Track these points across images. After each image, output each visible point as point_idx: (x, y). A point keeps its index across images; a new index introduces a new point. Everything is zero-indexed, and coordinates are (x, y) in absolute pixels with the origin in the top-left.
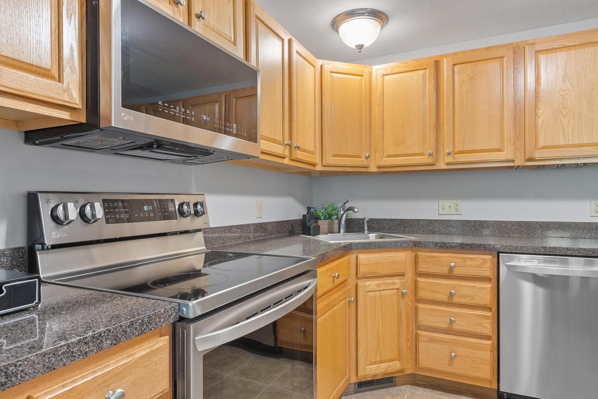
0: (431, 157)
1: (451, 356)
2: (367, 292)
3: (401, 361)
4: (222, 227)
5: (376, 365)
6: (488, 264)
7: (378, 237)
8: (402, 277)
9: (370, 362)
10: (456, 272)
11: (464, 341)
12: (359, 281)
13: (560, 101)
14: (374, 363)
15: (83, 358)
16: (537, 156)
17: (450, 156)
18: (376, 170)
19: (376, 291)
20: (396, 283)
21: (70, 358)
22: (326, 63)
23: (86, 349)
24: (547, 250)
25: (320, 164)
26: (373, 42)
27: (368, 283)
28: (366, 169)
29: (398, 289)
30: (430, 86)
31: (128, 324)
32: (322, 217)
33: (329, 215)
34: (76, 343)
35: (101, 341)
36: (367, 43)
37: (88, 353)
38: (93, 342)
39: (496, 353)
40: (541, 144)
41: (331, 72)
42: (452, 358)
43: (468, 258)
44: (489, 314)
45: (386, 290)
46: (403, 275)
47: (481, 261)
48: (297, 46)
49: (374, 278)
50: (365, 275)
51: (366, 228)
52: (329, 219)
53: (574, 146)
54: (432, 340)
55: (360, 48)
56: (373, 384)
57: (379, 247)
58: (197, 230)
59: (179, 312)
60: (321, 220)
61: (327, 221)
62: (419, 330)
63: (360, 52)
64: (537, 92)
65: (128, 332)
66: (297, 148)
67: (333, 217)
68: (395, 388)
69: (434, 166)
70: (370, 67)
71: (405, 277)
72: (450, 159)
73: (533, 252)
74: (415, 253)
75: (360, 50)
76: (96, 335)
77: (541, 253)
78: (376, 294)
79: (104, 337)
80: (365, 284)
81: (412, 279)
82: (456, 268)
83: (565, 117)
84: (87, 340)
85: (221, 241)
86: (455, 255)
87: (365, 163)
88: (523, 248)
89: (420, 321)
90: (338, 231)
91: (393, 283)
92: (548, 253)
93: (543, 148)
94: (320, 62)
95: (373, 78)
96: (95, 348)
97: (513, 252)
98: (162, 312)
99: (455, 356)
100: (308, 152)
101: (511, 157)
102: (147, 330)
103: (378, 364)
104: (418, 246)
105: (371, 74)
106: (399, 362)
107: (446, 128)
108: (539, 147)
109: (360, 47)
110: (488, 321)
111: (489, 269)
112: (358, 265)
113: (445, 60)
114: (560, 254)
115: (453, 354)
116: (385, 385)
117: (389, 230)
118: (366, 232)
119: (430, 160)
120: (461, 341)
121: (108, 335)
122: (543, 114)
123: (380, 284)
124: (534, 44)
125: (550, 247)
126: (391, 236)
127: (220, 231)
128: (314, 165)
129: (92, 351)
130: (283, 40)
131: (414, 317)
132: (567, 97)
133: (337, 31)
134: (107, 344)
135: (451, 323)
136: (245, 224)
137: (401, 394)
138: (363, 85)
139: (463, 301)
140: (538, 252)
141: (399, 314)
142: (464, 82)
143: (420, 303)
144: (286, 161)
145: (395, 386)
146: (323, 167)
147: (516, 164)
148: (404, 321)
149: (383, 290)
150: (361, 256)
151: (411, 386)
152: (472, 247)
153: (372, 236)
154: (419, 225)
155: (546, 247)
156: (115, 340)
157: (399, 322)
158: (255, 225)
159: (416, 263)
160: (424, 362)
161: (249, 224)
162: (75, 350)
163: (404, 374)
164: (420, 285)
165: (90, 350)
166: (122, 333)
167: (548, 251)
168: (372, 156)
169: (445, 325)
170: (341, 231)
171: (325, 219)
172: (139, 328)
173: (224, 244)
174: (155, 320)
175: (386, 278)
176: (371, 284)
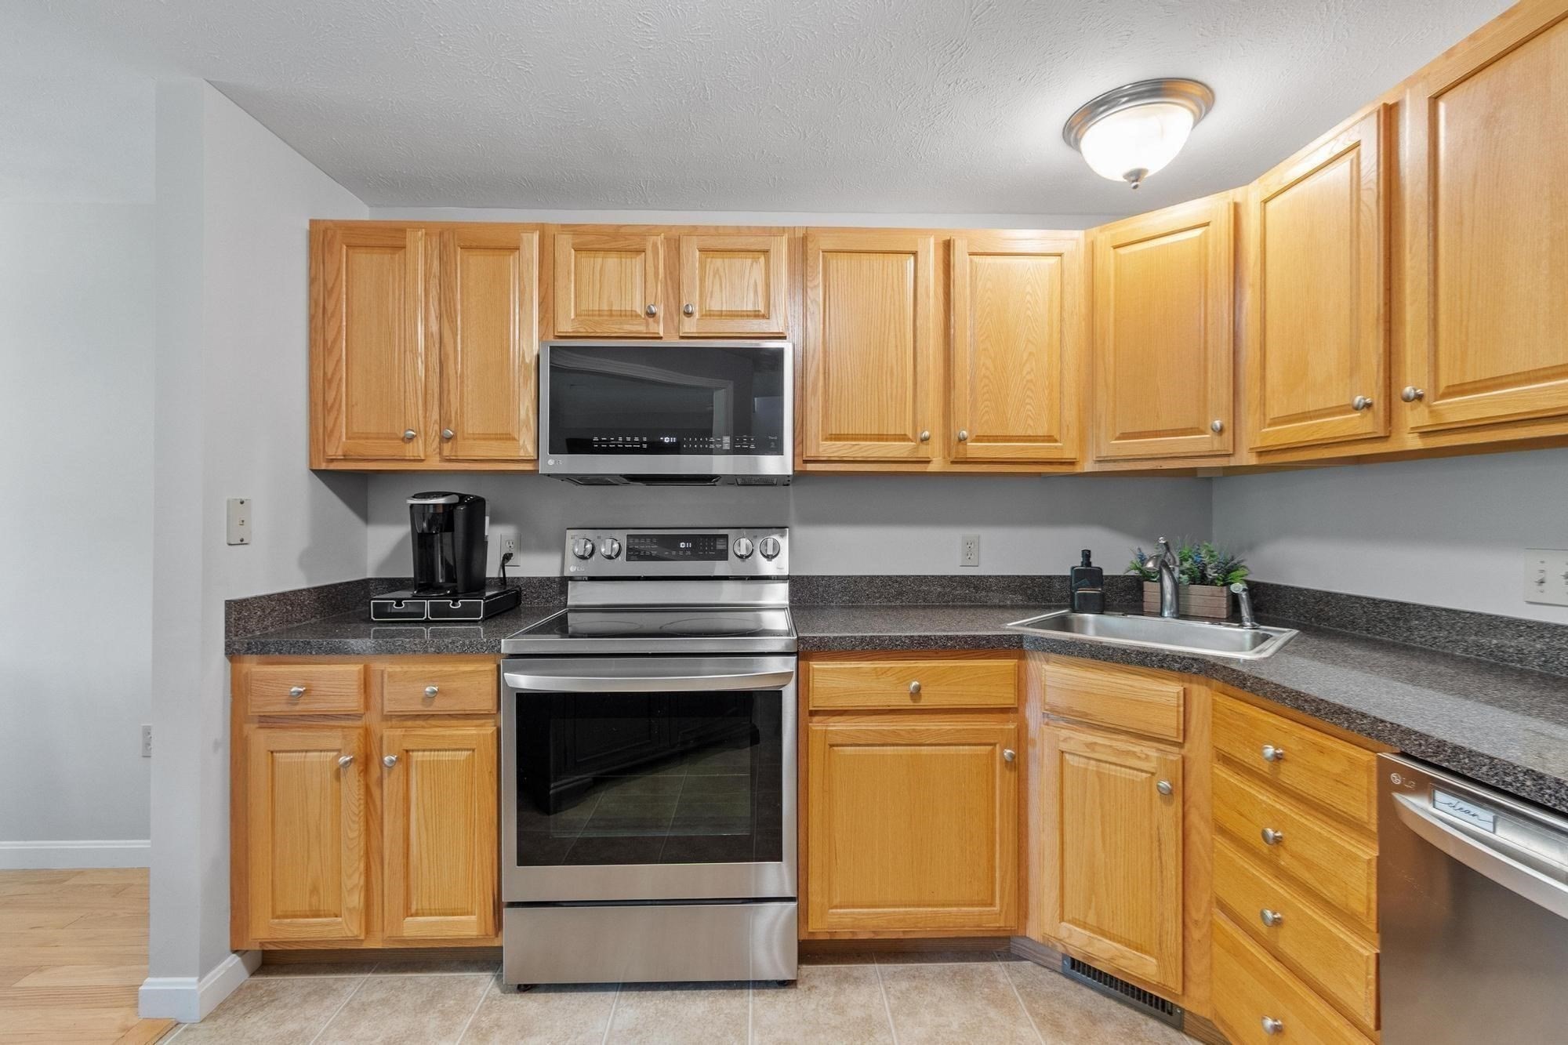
0: (1370, 415)
2: (1063, 753)
5: (1087, 933)
17: (1421, 407)
18: (1252, 460)
19: (1086, 758)
20: (1146, 756)
24: (1548, 791)
28: (1226, 459)
29: (1149, 773)
43: (1314, 744)
45: (1115, 764)
47: (1346, 764)
49: (1081, 726)
55: (1133, 178)
63: (1135, 187)
69: (1387, 441)
72: (1425, 416)
73: (1493, 782)
75: (1136, 183)
78: (1088, 764)
87: (1219, 446)
88: (1461, 756)
91: (1135, 752)
92: (1549, 804)
97: (1429, 759)
103: (1092, 931)
113: (1408, 93)
123: (1096, 743)
128: (1069, 463)
130: (914, 254)
140: (1511, 784)
146: (1097, 465)
149: (1108, 763)
152: (1318, 710)
155: (1541, 777)
167: (1550, 795)
170: (1165, 610)
175: (1116, 737)
176: (1070, 738)
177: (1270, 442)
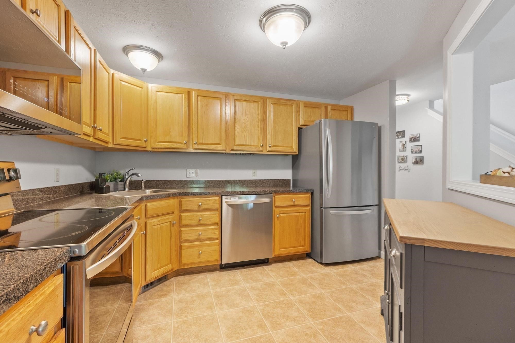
1: (199, 253)
2: (152, 226)
3: (172, 264)
4: (26, 191)
5: (158, 271)
6: (217, 202)
7: (152, 192)
8: (172, 214)
9: (154, 270)
10: (202, 207)
11: (206, 243)
12: (147, 220)
13: (244, 124)
14: (157, 269)
15: (16, 303)
16: (235, 148)
17: (196, 145)
18: (151, 150)
19: (158, 225)
20: (169, 218)
21: (8, 305)
22: (117, 73)
23: (18, 294)
25: (112, 143)
26: (152, 69)
27: (153, 220)
28: (145, 148)
29: (170, 222)
30: (184, 104)
31: (43, 268)
32: (109, 181)
33: (114, 179)
34: (12, 291)
35: (27, 285)
36: (149, 69)
37: (19, 297)
38: (23, 287)
39: (220, 246)
40: (236, 143)
41: (120, 80)
42: (200, 254)
43: (208, 200)
44: (217, 227)
45: (163, 223)
46: (173, 213)
47: (214, 201)
48: (98, 56)
49: (156, 217)
50: (151, 216)
51: (143, 187)
52: (114, 181)
53: (248, 145)
54: (189, 247)
56: (154, 283)
57: (160, 197)
58: (6, 194)
59: (70, 254)
60: (109, 182)
61: (113, 183)
62: (181, 243)
64: (235, 119)
65: (43, 275)
66: (99, 130)
67: (117, 180)
68: (167, 281)
69: (186, 149)
70: (147, 83)
71: (174, 214)
72: (196, 147)
74: (179, 200)
75: (144, 72)
76: (24, 281)
77: (239, 194)
79: (29, 282)
80: (151, 221)
81: (178, 214)
82: (202, 206)
83: (245, 132)
84: (19, 286)
85: (25, 203)
86: (201, 199)
87: (144, 145)
89: (183, 238)
90: (123, 189)
91: (168, 219)
93: (237, 145)
94: (112, 71)
95: (149, 91)
96: (24, 292)
97: (228, 195)
98: (62, 255)
99: (201, 252)
100: (105, 133)
101: (224, 148)
102: (54, 271)
103: (159, 269)
104: (182, 195)
105: (148, 88)
106: (170, 265)
107: (194, 129)
108: (236, 144)
109: (144, 70)
110: (217, 230)
111: (217, 204)
112: (147, 210)
113: (193, 92)
114: (246, 194)
115: (200, 252)
116: (162, 281)
117: (157, 187)
118: (143, 189)
119: (185, 146)
120: (204, 244)
121: (32, 280)
122: (237, 129)
123: (160, 220)
124: (234, 95)
125: (242, 191)
126: (162, 191)
127: (24, 194)
128: (107, 143)
129: (22, 295)
130: (90, 49)
131: (179, 237)
132: (246, 123)
133: (127, 55)
134: (31, 287)
135: (199, 235)
136: (46, 188)
137: (172, 283)
138: (143, 94)
139: (205, 222)
141: (171, 236)
142: (203, 106)
143: (183, 228)
144: (91, 139)
145: (167, 280)
147: (226, 152)
148: (174, 239)
149: (162, 224)
150: (149, 204)
151: (176, 277)
152: (210, 194)
153: (148, 192)
154: (176, 183)
155: (241, 191)
156: (36, 283)
157: (171, 241)
158: (54, 188)
159: (180, 205)
160: (185, 260)
161: (49, 187)
162: (12, 297)
163: (173, 271)
164: (183, 218)
165: (21, 295)
166: (40, 276)
168: (149, 141)
169: (196, 237)
170: (126, 189)
171: (111, 182)
172: (49, 270)
173: (27, 204)
174: (58, 262)
175: (163, 216)
176: (155, 221)
177: (155, 146)
